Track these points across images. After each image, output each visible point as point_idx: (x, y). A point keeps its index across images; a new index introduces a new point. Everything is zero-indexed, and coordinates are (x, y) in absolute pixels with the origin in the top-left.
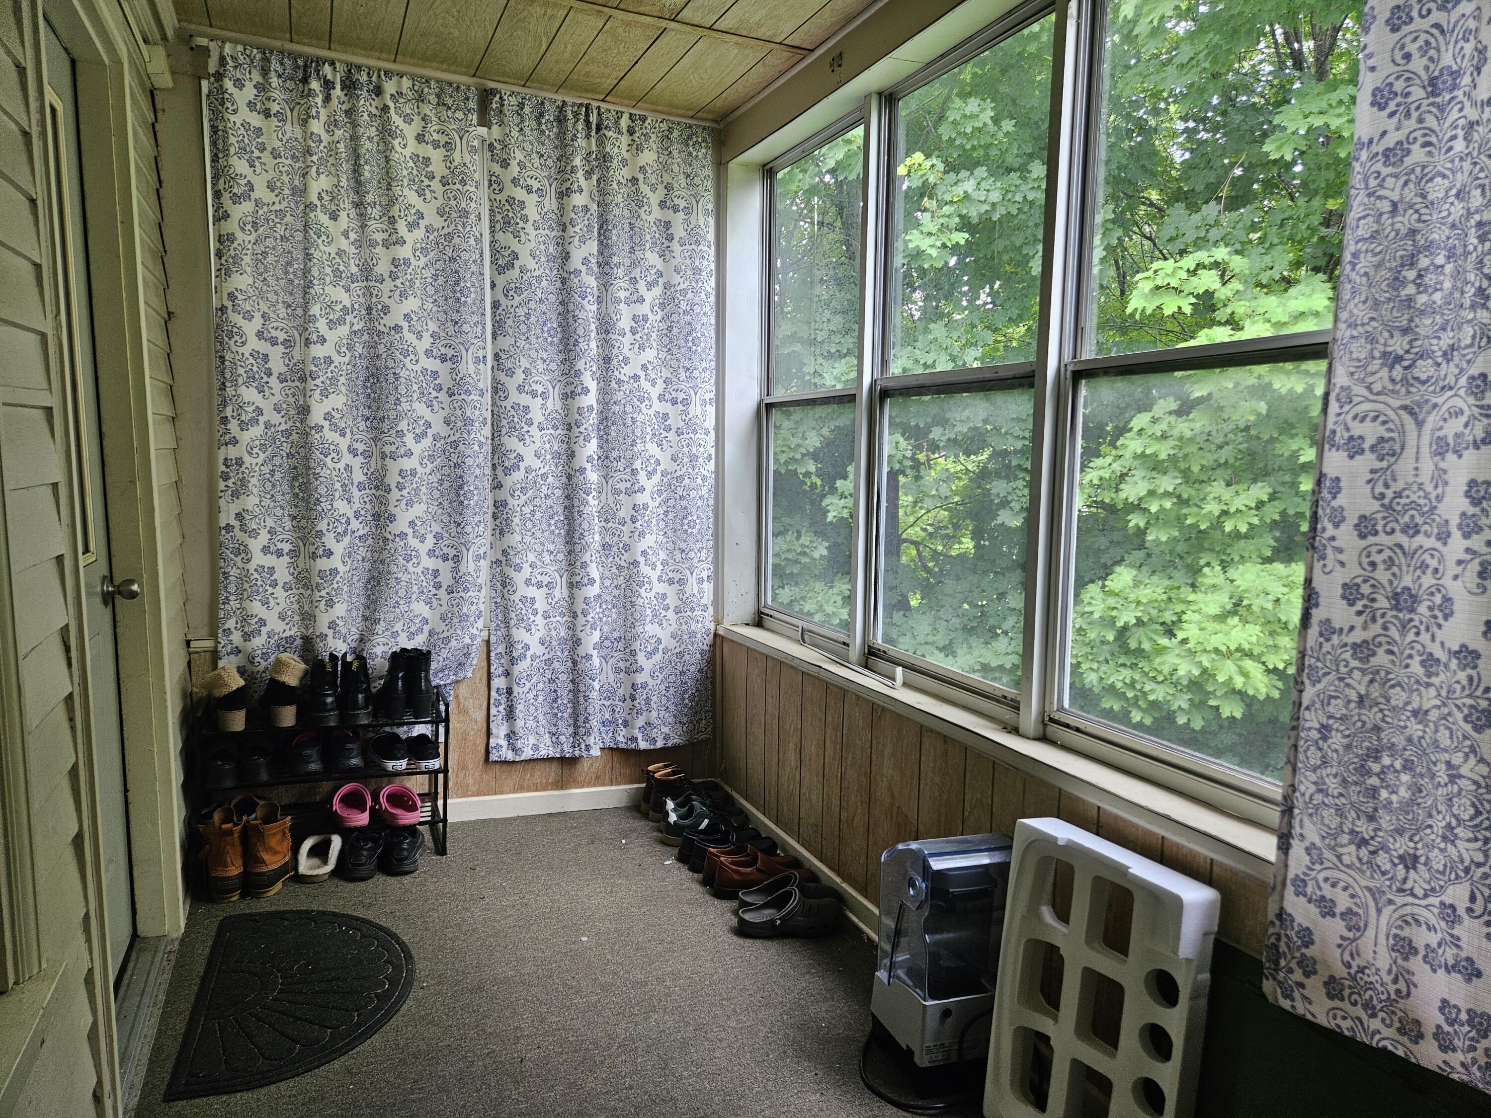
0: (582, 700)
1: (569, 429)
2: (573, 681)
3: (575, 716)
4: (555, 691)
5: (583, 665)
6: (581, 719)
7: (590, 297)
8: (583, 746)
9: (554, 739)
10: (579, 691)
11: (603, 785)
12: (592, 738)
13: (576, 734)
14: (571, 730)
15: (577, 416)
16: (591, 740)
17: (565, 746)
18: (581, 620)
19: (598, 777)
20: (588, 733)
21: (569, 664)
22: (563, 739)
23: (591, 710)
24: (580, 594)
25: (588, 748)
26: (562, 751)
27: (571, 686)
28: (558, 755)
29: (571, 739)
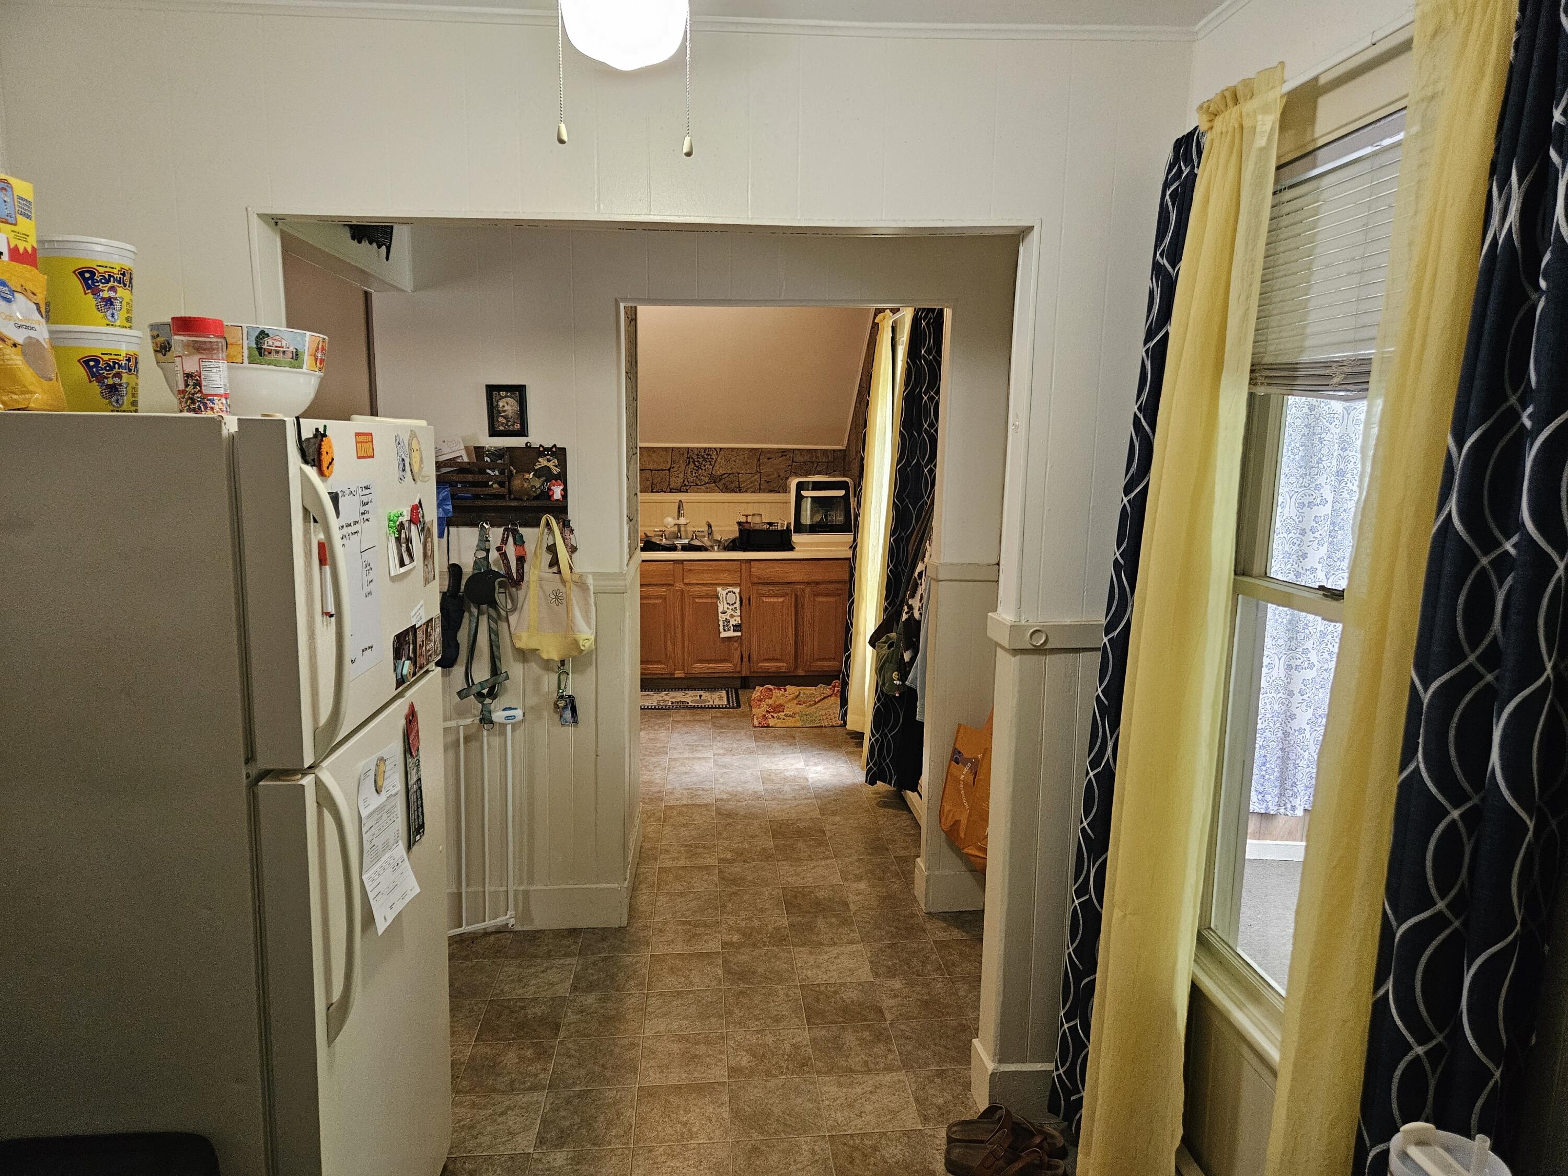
0: (1291, 766)
1: (1303, 532)
2: (1282, 749)
3: (1282, 780)
4: (1265, 756)
5: (1295, 737)
6: (1289, 783)
7: (1337, 422)
8: (1289, 806)
9: (1260, 797)
10: (1288, 758)
11: (1294, 840)
12: (1298, 800)
13: (1281, 795)
14: (1277, 791)
15: (1314, 524)
16: (1297, 802)
17: (1270, 804)
18: (1297, 698)
19: (1290, 833)
20: (1295, 795)
21: (1280, 734)
22: (1268, 797)
23: (1299, 776)
24: (1298, 676)
25: (1294, 808)
26: (1267, 808)
27: (1280, 753)
28: (1263, 811)
29: (1277, 799)
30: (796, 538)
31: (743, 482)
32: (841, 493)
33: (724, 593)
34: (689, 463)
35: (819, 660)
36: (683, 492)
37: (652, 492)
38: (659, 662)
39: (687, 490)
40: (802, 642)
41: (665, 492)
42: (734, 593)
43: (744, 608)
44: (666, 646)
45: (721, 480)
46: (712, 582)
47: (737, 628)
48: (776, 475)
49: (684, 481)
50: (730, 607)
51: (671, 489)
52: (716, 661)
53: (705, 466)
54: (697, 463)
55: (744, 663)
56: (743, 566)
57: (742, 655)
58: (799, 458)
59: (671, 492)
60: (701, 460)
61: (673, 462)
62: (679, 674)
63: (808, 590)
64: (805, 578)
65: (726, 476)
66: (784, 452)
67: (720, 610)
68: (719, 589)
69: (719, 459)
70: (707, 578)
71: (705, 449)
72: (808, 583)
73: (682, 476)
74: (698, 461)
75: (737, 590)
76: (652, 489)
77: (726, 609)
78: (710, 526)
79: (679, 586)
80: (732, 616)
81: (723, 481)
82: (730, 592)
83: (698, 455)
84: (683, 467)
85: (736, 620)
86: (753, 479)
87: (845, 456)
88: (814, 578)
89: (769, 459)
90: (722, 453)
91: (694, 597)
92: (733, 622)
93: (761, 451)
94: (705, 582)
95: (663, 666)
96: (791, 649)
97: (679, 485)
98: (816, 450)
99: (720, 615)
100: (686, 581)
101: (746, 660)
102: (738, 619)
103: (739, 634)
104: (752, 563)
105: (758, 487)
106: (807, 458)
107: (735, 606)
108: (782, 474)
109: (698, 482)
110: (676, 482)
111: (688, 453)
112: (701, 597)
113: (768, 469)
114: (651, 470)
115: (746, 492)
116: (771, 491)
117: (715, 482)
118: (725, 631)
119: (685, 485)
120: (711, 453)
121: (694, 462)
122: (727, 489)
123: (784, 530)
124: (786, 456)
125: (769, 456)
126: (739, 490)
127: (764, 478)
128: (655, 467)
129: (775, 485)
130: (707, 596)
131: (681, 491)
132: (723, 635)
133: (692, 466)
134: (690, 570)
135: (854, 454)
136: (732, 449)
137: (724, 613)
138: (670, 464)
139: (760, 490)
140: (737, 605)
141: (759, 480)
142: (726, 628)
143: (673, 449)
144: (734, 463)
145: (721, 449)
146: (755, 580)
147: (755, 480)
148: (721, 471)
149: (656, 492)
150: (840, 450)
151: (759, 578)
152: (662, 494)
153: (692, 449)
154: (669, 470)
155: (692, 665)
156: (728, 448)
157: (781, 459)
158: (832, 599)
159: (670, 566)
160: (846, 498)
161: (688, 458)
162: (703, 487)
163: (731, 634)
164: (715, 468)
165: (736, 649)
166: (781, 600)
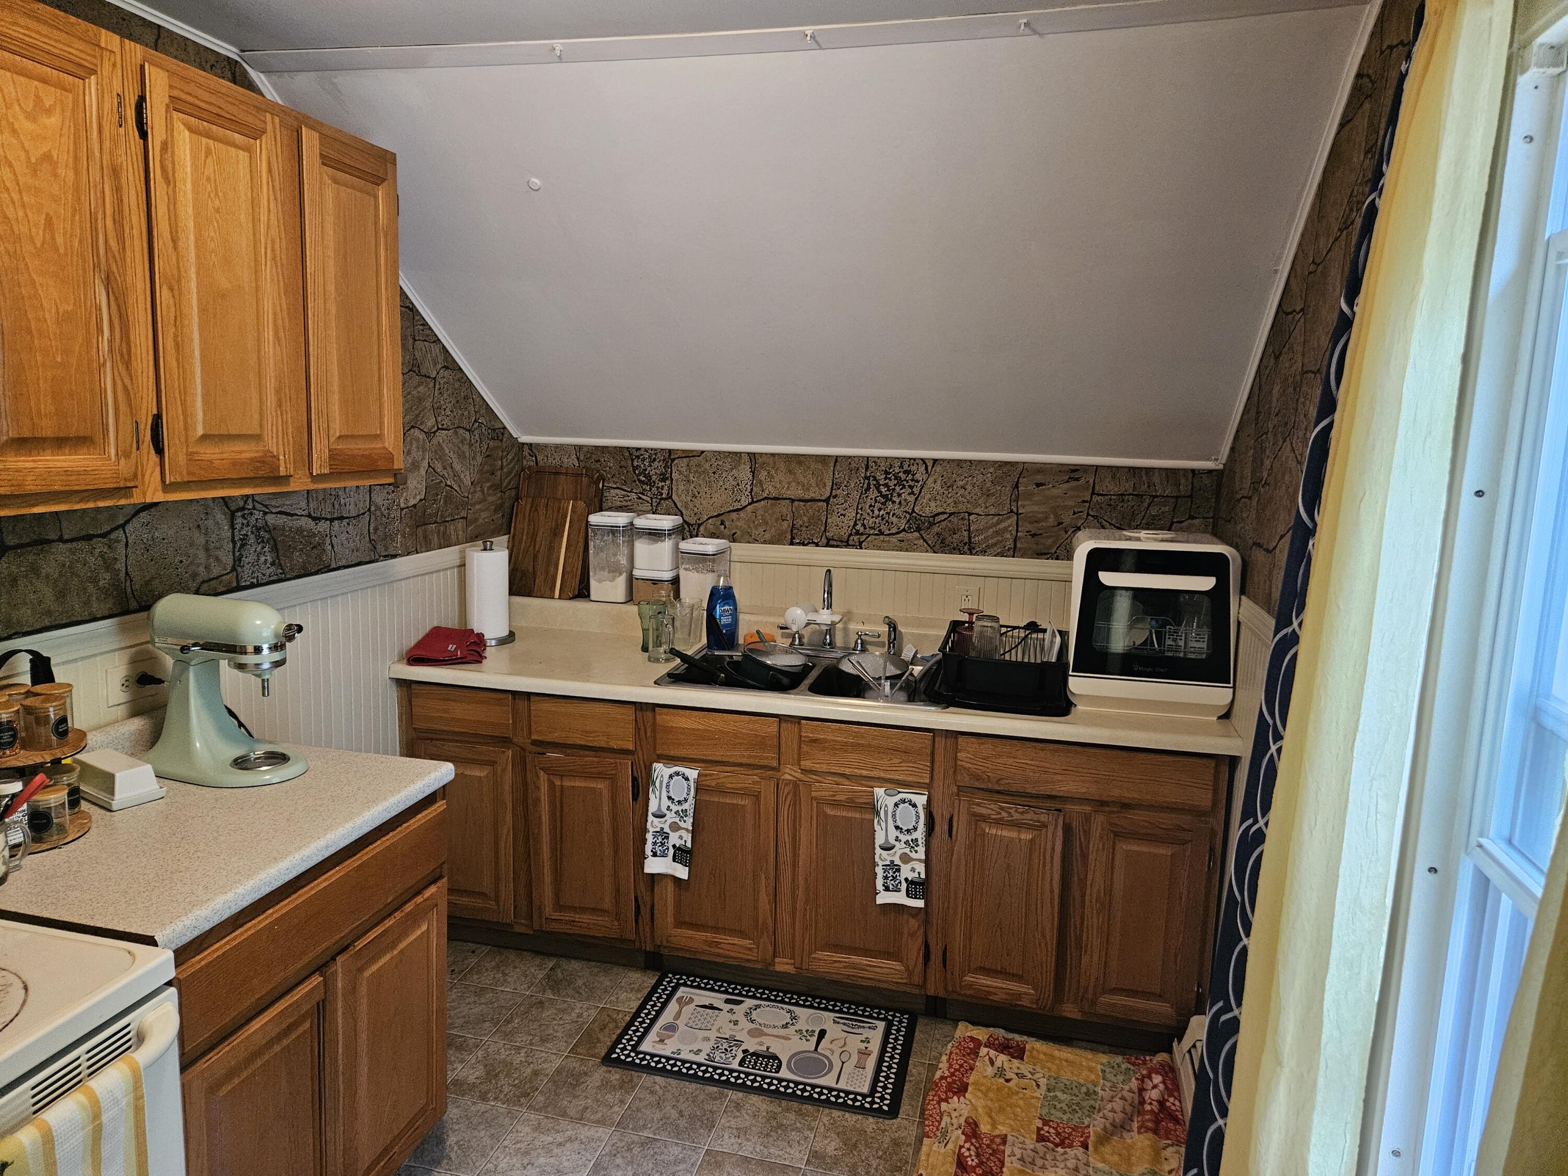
30: (1078, 684)
31: (980, 531)
32: (1206, 583)
33: (891, 801)
34: (868, 489)
35: (1115, 991)
36: (853, 546)
37: (792, 544)
38: (742, 934)
39: (861, 543)
40: (1079, 939)
41: (817, 545)
42: (914, 806)
43: (935, 841)
44: (756, 900)
45: (932, 524)
46: (865, 773)
47: (915, 888)
48: (1052, 520)
49: (855, 524)
50: (904, 838)
51: (828, 540)
52: (866, 952)
53: (899, 495)
54: (883, 489)
55: (931, 963)
56: (940, 742)
57: (927, 946)
58: (1108, 486)
59: (827, 545)
60: (891, 484)
61: (835, 485)
62: (783, 965)
63: (1099, 822)
64: (1093, 791)
65: (942, 517)
66: (1074, 472)
67: (880, 839)
68: (879, 792)
69: (931, 480)
70: (853, 763)
71: (902, 460)
72: (1103, 803)
73: (851, 513)
74: (886, 485)
75: (921, 800)
76: (793, 538)
77: (892, 841)
78: (893, 626)
79: (790, 773)
80: (906, 859)
81: (936, 529)
82: (903, 801)
83: (886, 473)
84: (855, 495)
85: (915, 870)
86: (1002, 525)
87: (1219, 486)
88: (1116, 793)
89: (1038, 485)
90: (938, 468)
91: (820, 802)
92: (906, 872)
93: (1024, 469)
94: (848, 771)
95: (746, 942)
96: (1046, 956)
97: (844, 533)
98: (1149, 470)
99: (878, 851)
100: (806, 764)
101: (936, 957)
102: (921, 868)
103: (920, 903)
104: (961, 739)
105: (1009, 544)
106: (1128, 486)
107: (915, 835)
108: (1067, 519)
109: (884, 528)
110: (841, 524)
111: (867, 468)
112: (836, 804)
113: (1036, 508)
114: (793, 501)
115: (984, 552)
116: (1039, 555)
117: (918, 529)
118: (887, 889)
119: (857, 533)
120: (913, 468)
121: (877, 487)
122: (942, 546)
123: (1048, 664)
124: (1077, 479)
125: (1039, 478)
126: (969, 548)
127: (1025, 527)
128: (799, 493)
129: (1050, 541)
130: (851, 804)
131: (847, 545)
132: (883, 898)
133: (873, 493)
134: (815, 741)
135: (1247, 484)
136: (959, 463)
137: (888, 848)
138: (828, 489)
139: (1014, 552)
140: (920, 834)
141: (1013, 529)
142: (890, 884)
143: (837, 459)
144: (962, 492)
145: (935, 461)
146: (965, 780)
147: (1006, 529)
148: (934, 508)
149: (799, 544)
150: (1210, 472)
151: (978, 778)
152: (811, 548)
153: (876, 460)
154: (827, 501)
155: (811, 953)
156: (950, 461)
157: (1065, 486)
158: (1164, 851)
159: (772, 727)
160: (1219, 595)
161: (866, 478)
162: (894, 539)
163: (900, 898)
164: (920, 500)
165: (912, 935)
166: (1026, 836)
